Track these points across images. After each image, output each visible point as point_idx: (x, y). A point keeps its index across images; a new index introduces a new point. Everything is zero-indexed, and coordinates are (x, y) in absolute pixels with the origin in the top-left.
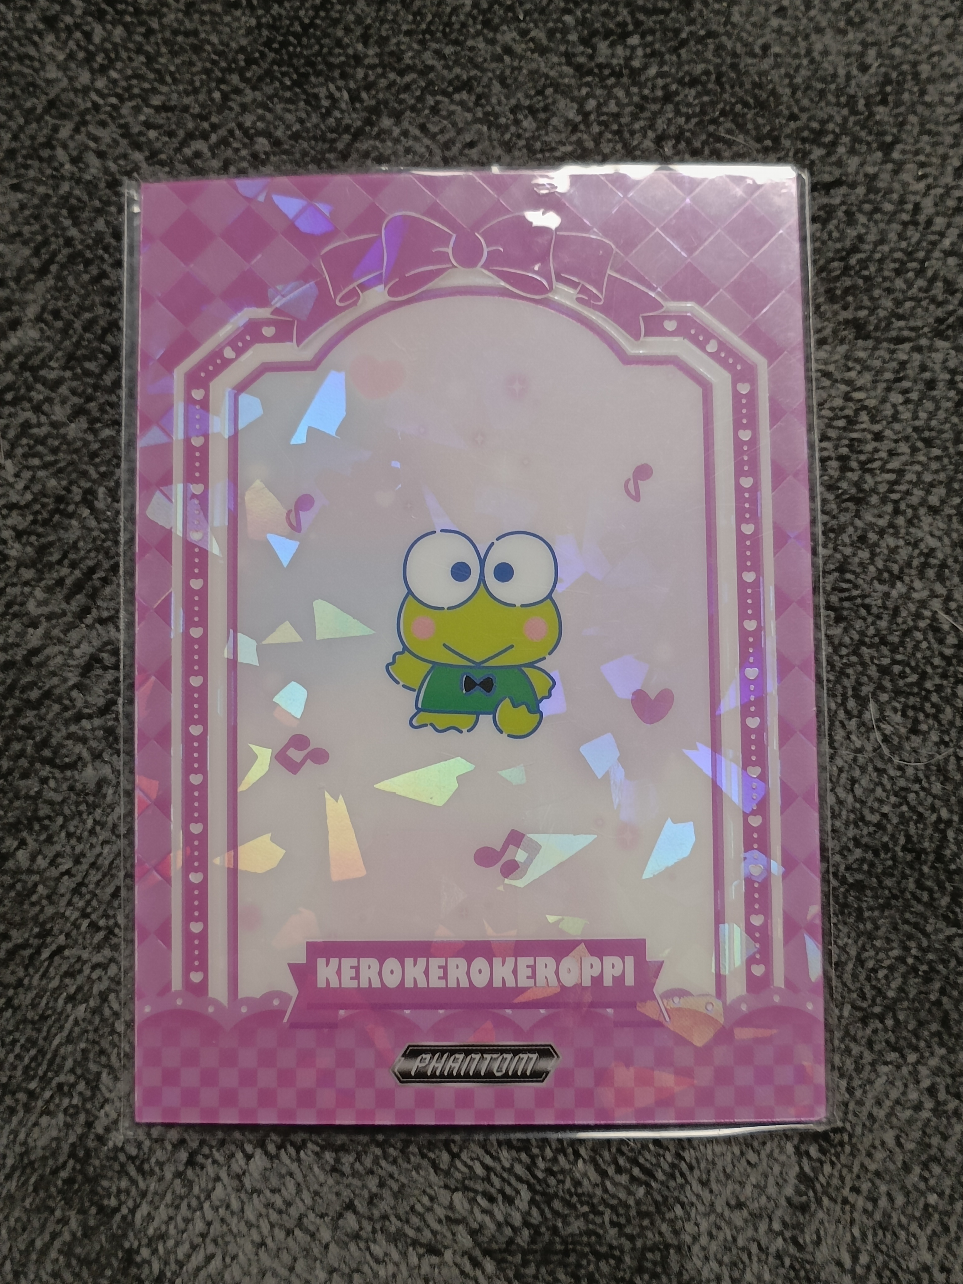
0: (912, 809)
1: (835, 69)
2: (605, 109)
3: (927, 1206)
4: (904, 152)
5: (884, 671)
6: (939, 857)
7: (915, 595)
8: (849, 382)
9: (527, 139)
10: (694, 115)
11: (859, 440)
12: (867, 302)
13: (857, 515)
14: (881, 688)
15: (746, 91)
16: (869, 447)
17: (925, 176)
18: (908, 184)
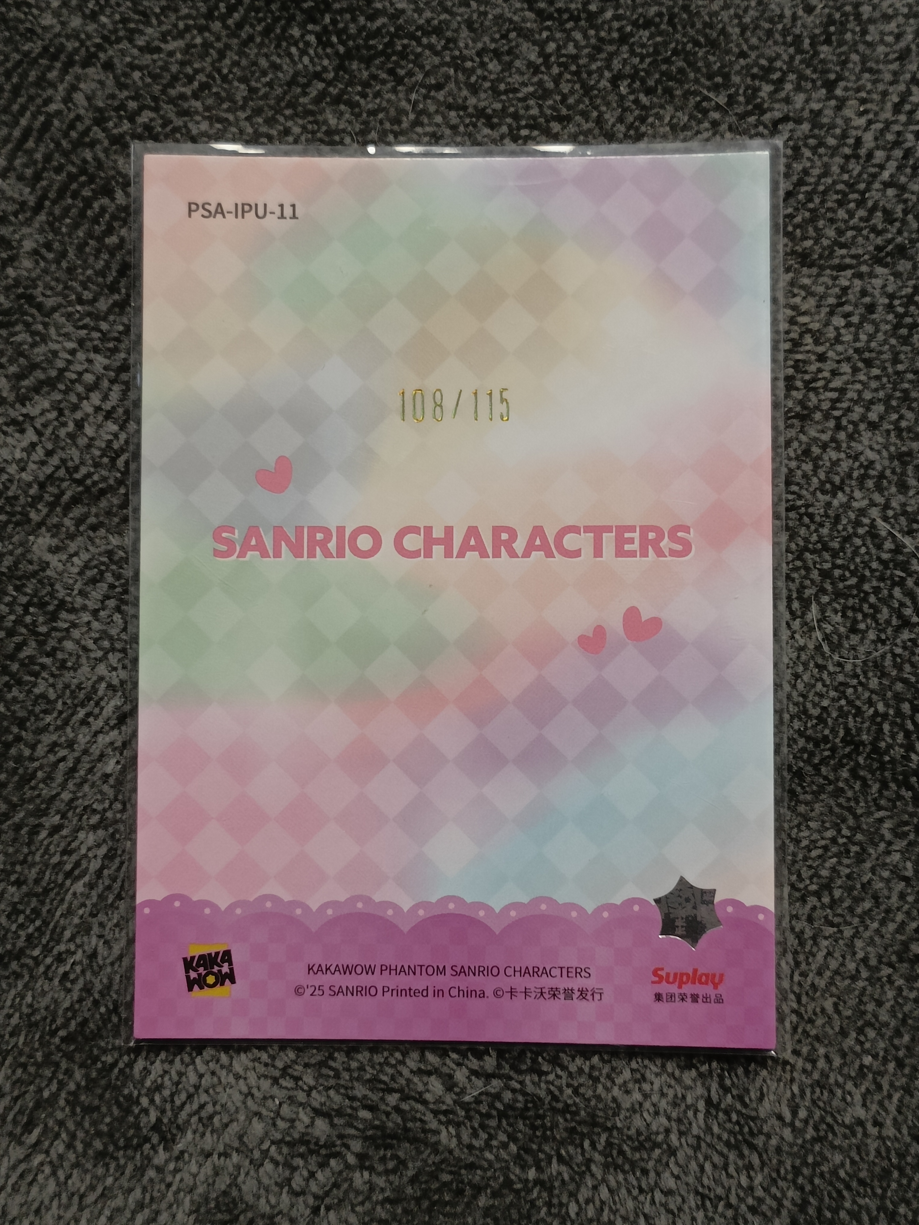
0: (850, 703)
1: (782, 10)
2: (564, 52)
3: (862, 1066)
4: (846, 89)
5: (825, 574)
6: (875, 749)
7: (855, 504)
8: (794, 308)
9: (492, 81)
10: (649, 55)
11: (804, 362)
12: (811, 232)
13: (802, 431)
14: (823, 591)
15: (697, 31)
16: (813, 368)
17: (866, 112)
18: (850, 119)
